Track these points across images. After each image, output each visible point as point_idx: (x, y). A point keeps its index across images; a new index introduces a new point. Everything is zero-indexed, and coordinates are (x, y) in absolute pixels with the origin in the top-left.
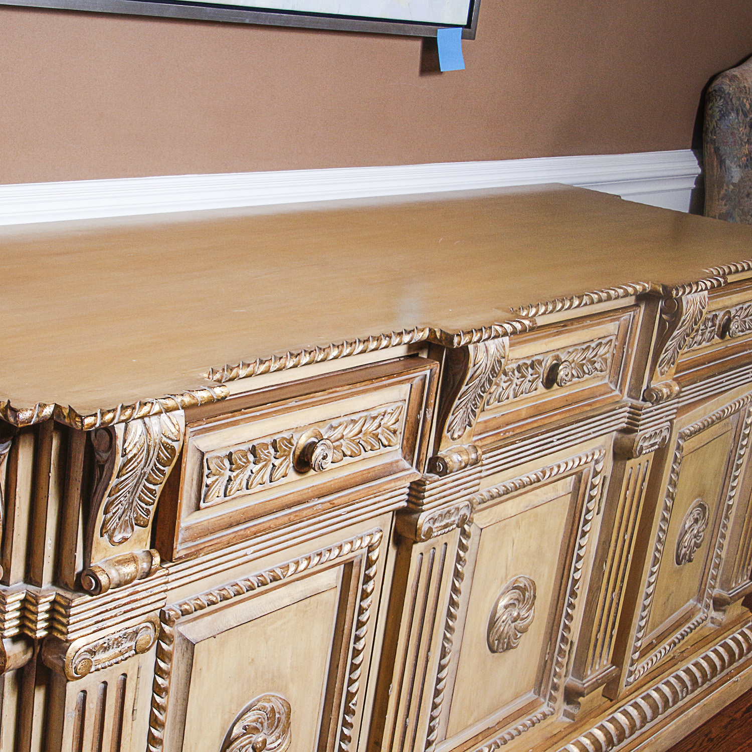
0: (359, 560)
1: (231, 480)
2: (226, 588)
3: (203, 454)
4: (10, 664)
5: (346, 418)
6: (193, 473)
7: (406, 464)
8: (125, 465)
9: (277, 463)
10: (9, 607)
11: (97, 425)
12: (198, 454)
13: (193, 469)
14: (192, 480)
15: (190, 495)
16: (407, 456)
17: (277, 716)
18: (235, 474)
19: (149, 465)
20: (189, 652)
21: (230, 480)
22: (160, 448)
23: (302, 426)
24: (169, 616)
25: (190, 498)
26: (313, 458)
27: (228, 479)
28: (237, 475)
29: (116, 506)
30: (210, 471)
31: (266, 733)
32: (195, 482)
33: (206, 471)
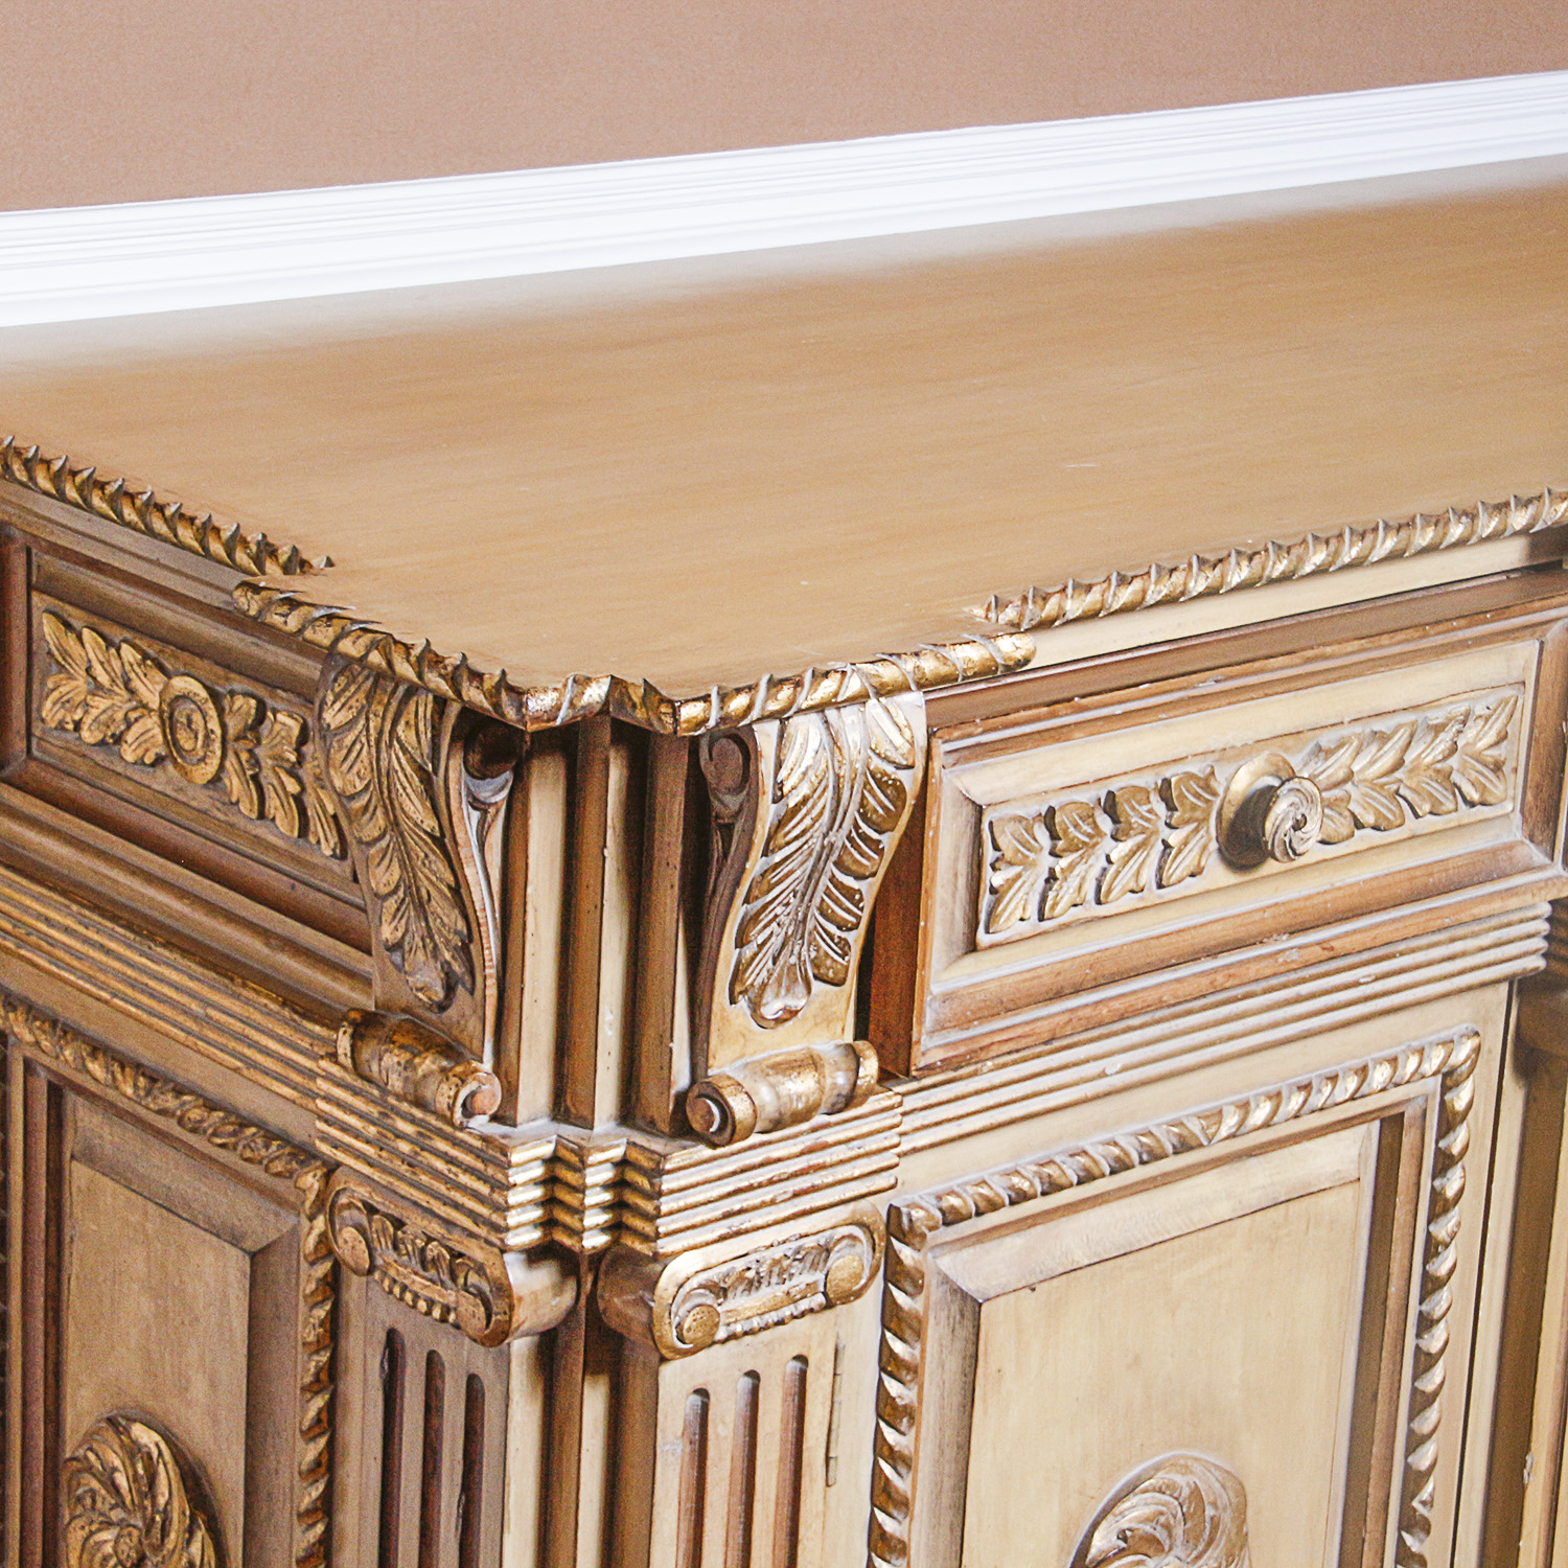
0: (1419, 1112)
1: (1056, 879)
2: (1057, 1159)
3: (979, 810)
4: (522, 1318)
5: (1358, 728)
6: (956, 859)
7: (1537, 855)
8: (780, 824)
9: (1174, 838)
10: (517, 1173)
11: (712, 723)
12: (968, 810)
13: (957, 848)
14: (956, 875)
15: (953, 913)
16: (1537, 833)
17: (1210, 1511)
18: (1063, 863)
19: (840, 826)
20: (969, 1324)
21: (1052, 877)
22: (867, 783)
23: (1239, 745)
24: (911, 1221)
25: (952, 922)
26: (1269, 825)
27: (1046, 875)
28: (1072, 867)
29: (765, 927)
30: (998, 854)
31: (1183, 1556)
32: (962, 882)
33: (990, 855)
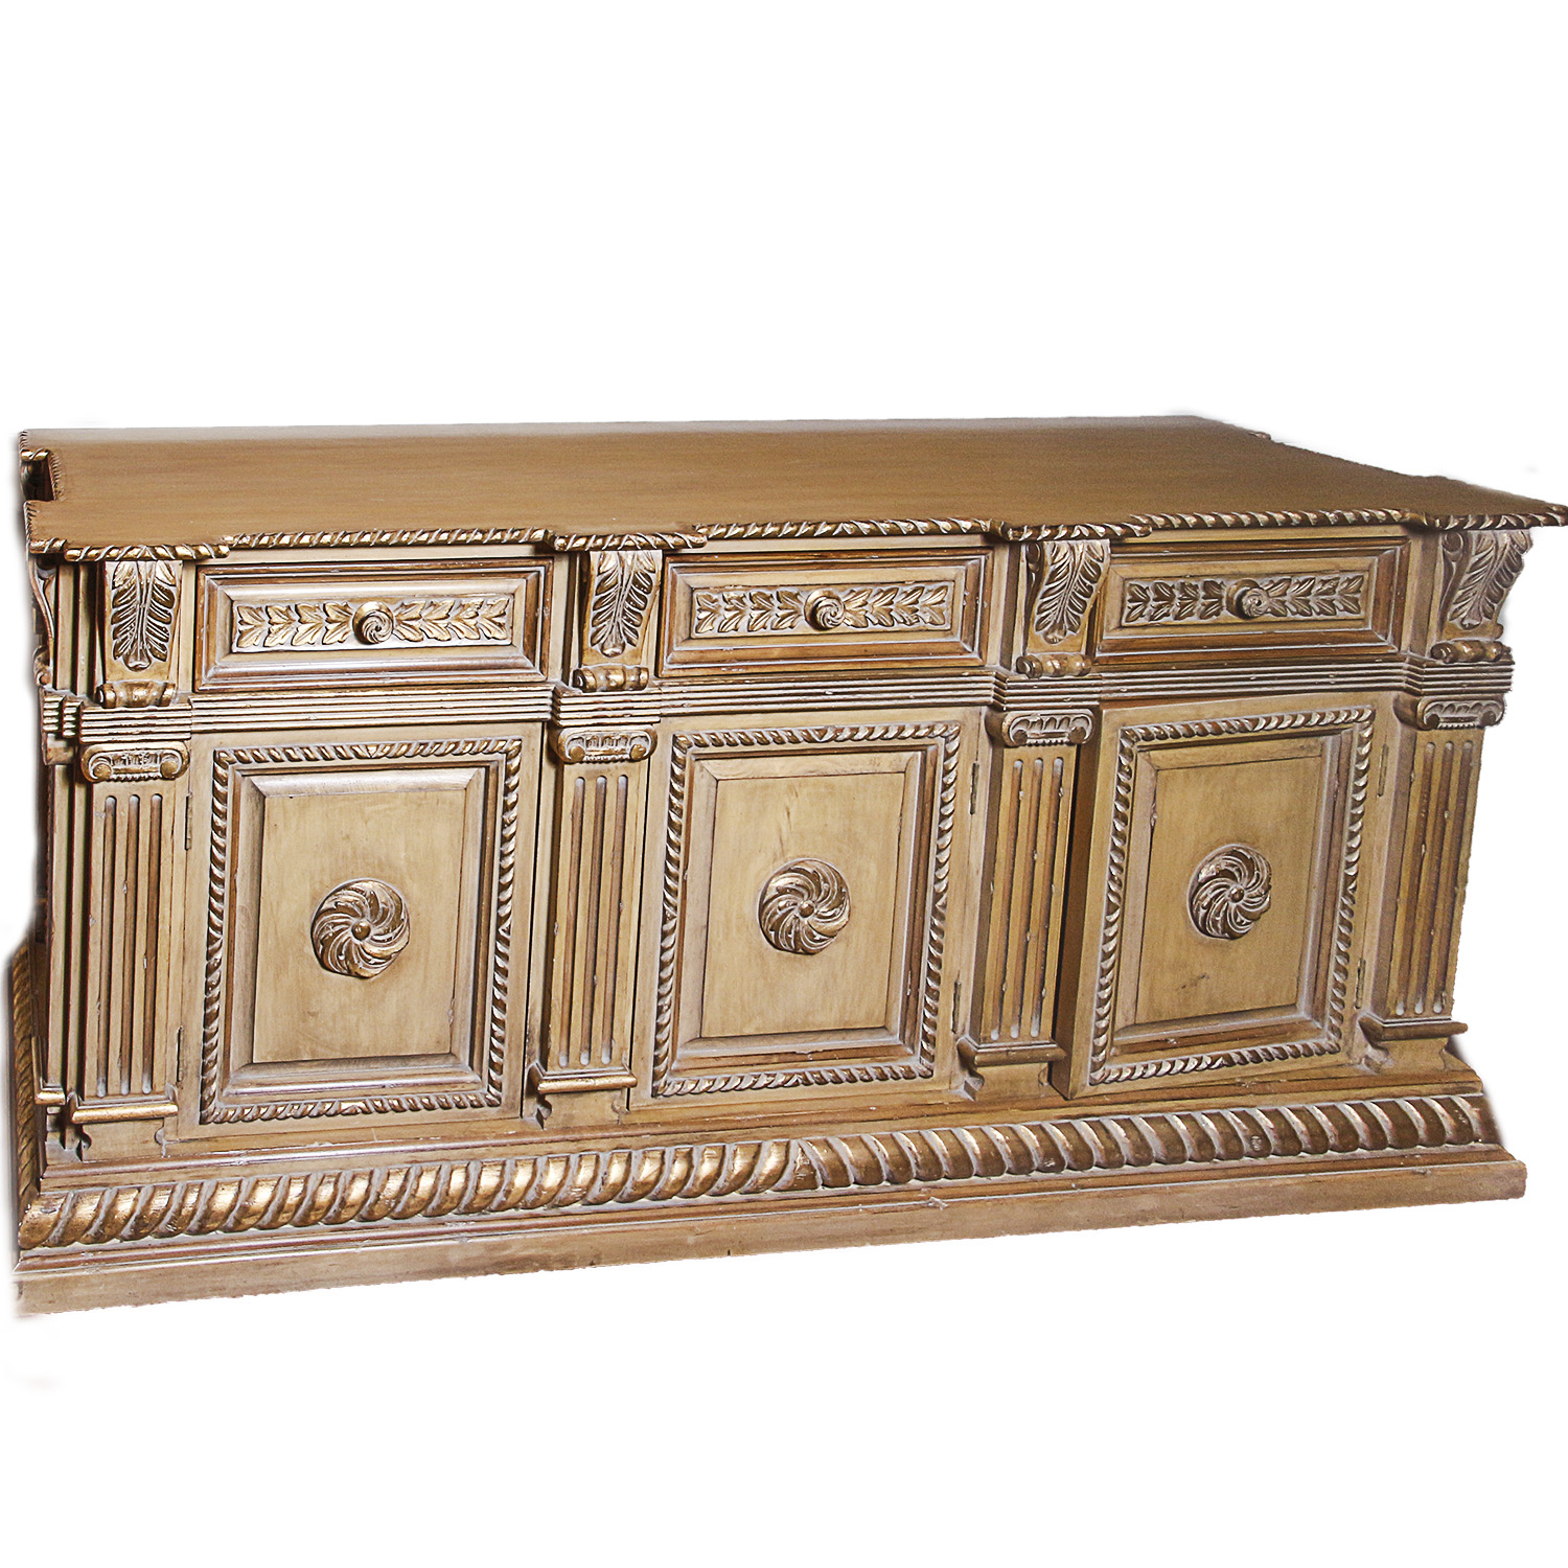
2: (293, 748)
3: (231, 602)
7: (529, 663)
17: (381, 906)
19: (145, 603)
21: (269, 632)
22: (153, 588)
24: (221, 758)
26: (363, 627)
31: (370, 920)
33: (238, 619)
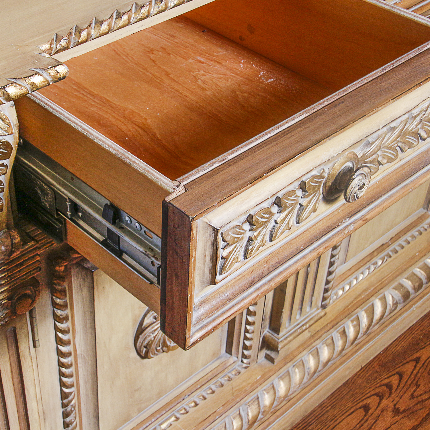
1: (252, 241)
5: (385, 129)
6: (205, 250)
9: (304, 202)
12: (210, 231)
13: (205, 246)
14: (205, 256)
18: (256, 234)
21: (250, 240)
23: (335, 155)
25: (204, 274)
27: (248, 239)
28: (259, 233)
30: (226, 244)
32: (208, 258)
